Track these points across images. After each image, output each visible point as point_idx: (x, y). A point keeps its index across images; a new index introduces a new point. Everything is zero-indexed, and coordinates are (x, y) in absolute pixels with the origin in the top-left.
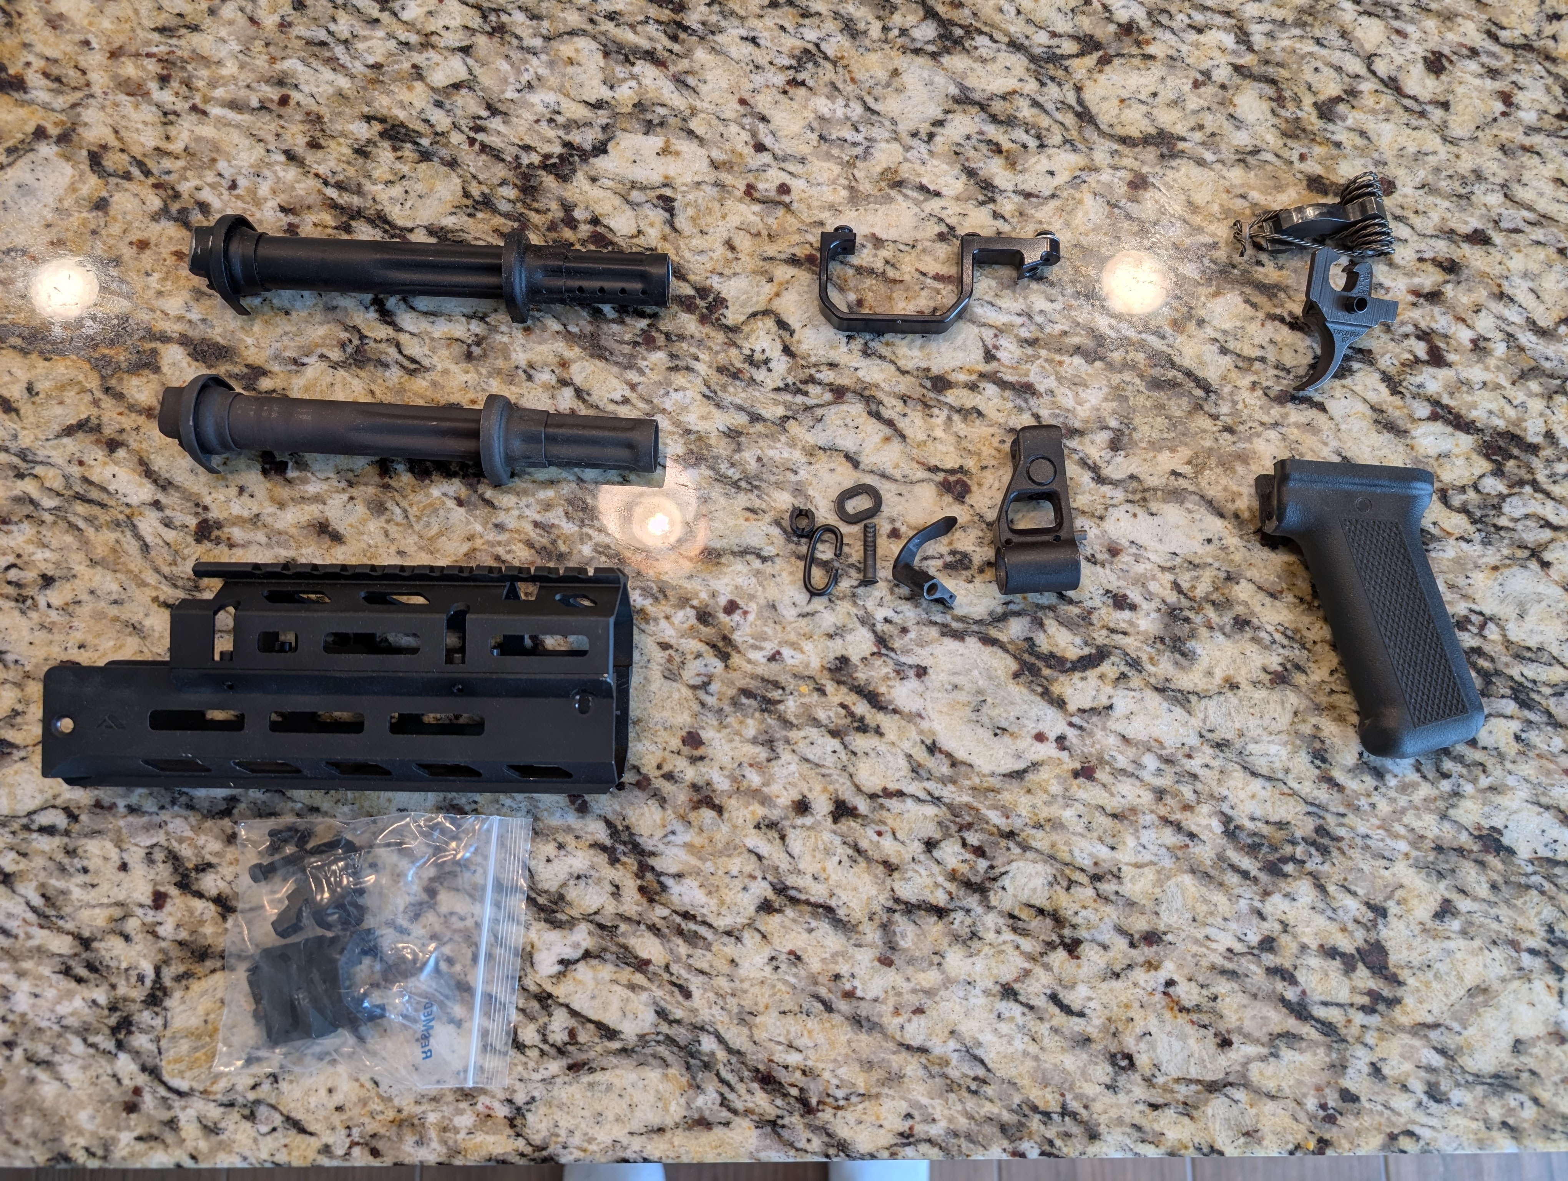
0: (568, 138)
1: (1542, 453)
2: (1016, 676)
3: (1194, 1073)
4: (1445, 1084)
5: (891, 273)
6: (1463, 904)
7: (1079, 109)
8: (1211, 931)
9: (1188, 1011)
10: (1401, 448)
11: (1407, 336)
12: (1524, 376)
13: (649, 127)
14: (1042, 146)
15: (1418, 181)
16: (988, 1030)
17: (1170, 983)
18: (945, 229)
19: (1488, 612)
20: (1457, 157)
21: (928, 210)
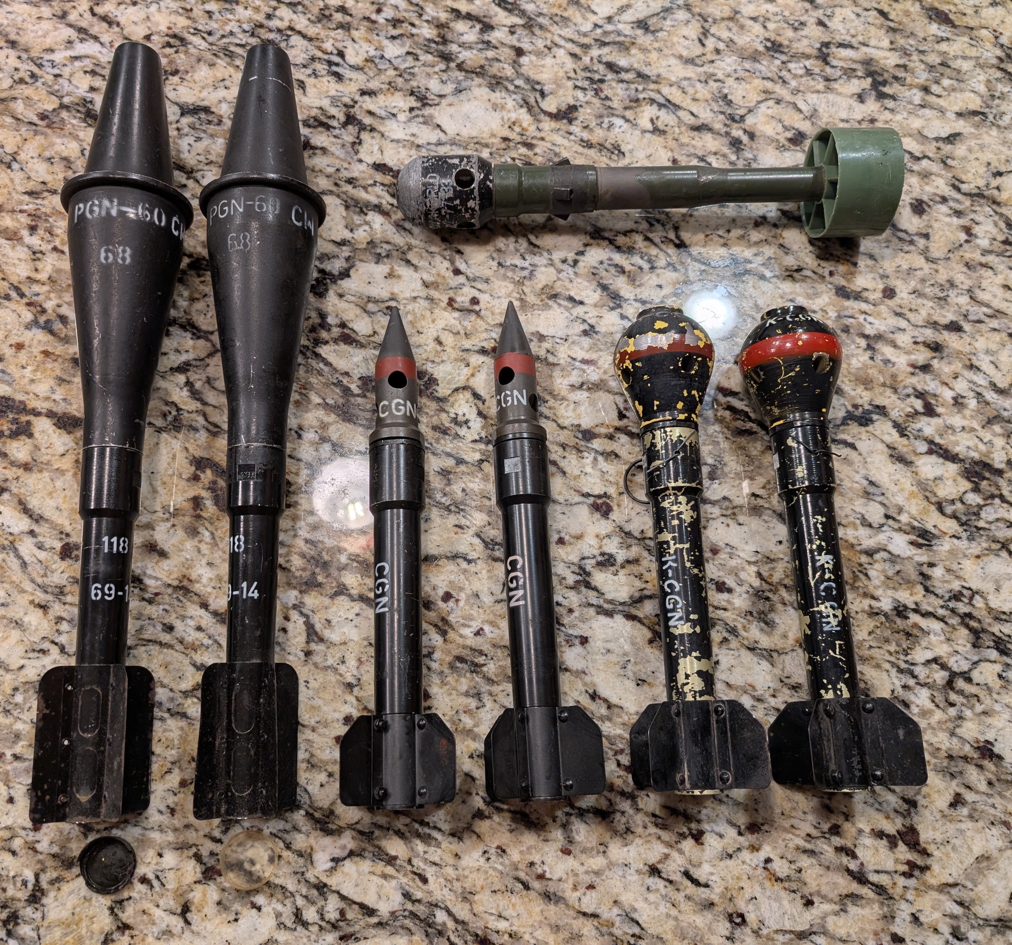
0: (322, 266)
1: (1006, 475)
2: (651, 642)
3: (788, 926)
4: (964, 927)
5: (551, 359)
6: (969, 797)
7: (677, 242)
8: (795, 822)
9: (782, 880)
10: (909, 474)
11: (908, 396)
12: (990, 422)
13: (379, 259)
14: (652, 268)
15: (910, 288)
16: (640, 899)
17: (768, 861)
18: (587, 327)
19: (974, 587)
20: (937, 271)
21: (575, 314)
